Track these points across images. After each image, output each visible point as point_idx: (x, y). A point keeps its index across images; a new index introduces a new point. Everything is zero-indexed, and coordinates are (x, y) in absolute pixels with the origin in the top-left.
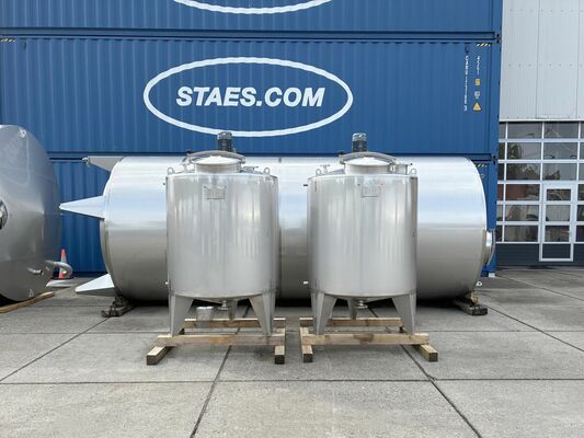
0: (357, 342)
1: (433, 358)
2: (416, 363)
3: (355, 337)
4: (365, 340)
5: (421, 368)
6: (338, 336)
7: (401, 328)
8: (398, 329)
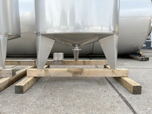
0: (70, 75)
1: (137, 90)
2: (120, 95)
3: (68, 71)
4: (76, 73)
5: (127, 102)
6: (55, 71)
7: (105, 66)
8: (103, 67)
